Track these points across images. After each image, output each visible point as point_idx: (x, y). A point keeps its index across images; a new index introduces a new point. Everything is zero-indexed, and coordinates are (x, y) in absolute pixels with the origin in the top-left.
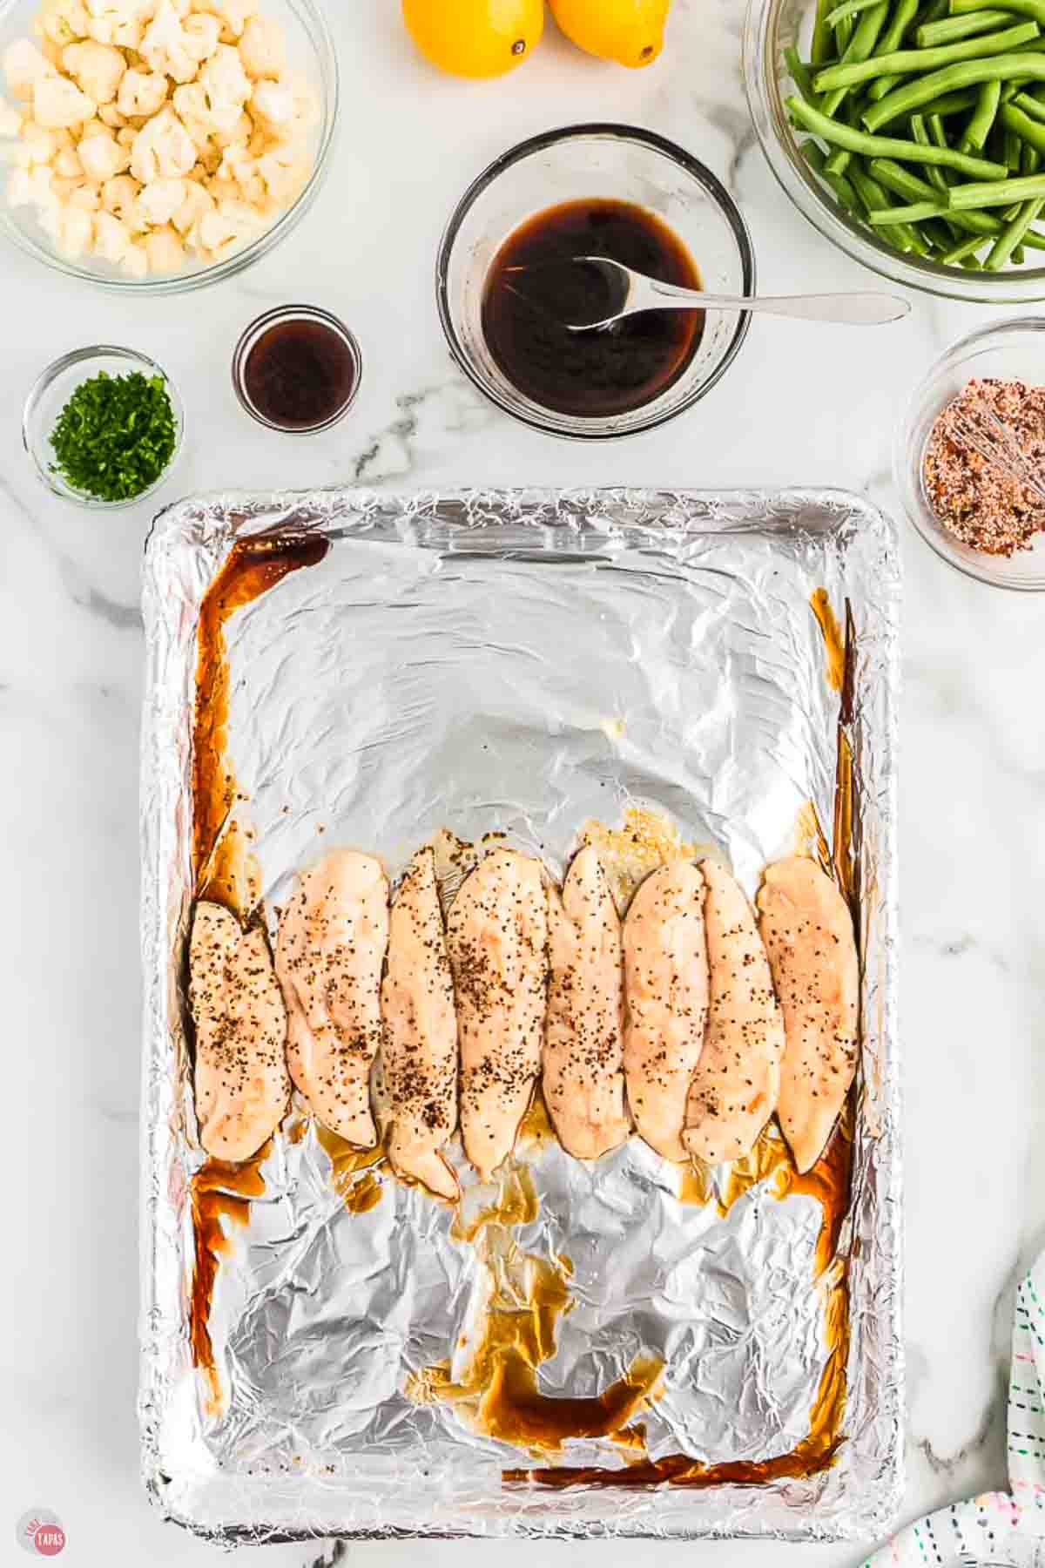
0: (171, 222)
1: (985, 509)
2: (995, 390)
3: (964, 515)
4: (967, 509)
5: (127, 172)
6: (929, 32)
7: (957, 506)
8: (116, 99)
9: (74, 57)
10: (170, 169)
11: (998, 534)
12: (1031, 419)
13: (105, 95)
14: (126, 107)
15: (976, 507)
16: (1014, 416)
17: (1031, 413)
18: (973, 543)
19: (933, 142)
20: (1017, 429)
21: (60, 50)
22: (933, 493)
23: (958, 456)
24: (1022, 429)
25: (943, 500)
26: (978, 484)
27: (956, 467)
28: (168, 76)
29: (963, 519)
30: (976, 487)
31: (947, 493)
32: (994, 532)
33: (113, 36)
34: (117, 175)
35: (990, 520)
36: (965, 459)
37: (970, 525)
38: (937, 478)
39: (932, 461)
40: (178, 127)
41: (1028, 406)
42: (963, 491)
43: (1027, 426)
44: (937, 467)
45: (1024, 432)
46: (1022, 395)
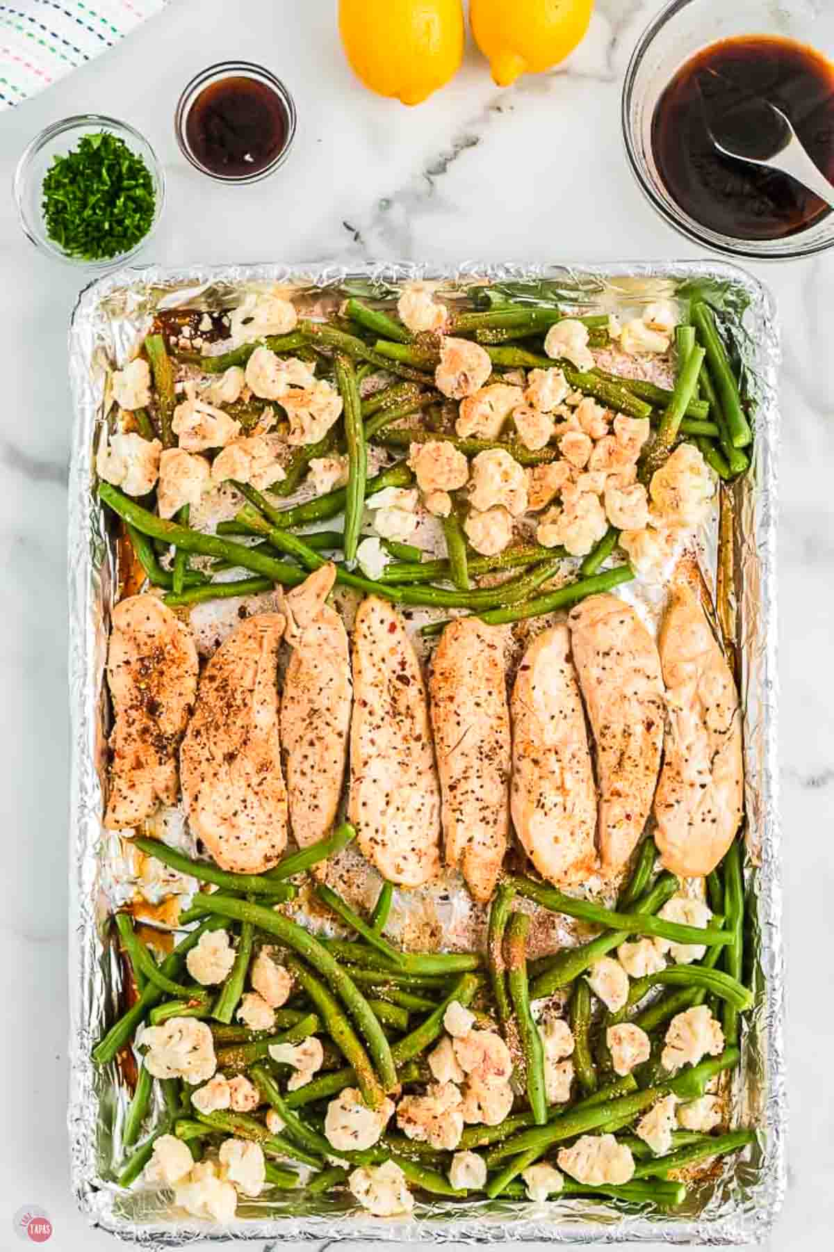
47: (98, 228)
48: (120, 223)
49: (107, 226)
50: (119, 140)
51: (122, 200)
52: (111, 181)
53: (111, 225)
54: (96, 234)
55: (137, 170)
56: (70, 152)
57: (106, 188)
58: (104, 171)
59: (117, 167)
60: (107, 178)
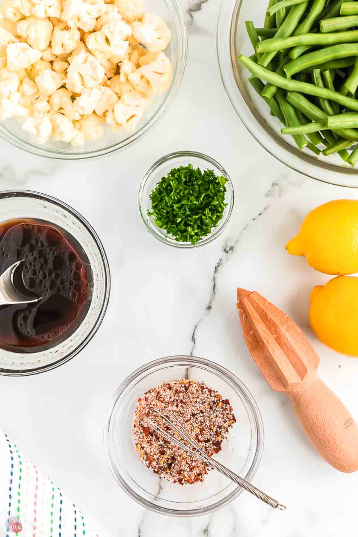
0: (94, 112)
1: (179, 458)
2: (153, 394)
3: (170, 465)
4: (170, 462)
5: (63, 87)
6: (326, 24)
7: (163, 463)
8: (50, 45)
9: (22, 28)
10: (90, 83)
11: (191, 470)
12: (182, 398)
13: (44, 45)
14: (58, 50)
15: (173, 459)
16: (172, 400)
17: (181, 394)
18: (180, 481)
19: (326, 86)
20: (177, 406)
21: (14, 25)
22: (147, 463)
23: (152, 435)
24: (180, 405)
25: (154, 463)
26: (169, 446)
27: (153, 442)
28: (79, 29)
29: (170, 468)
30: (169, 448)
31: (154, 460)
32: (188, 470)
33: (46, 12)
34: (57, 89)
35: (183, 463)
36: (156, 435)
37: (175, 471)
38: (146, 454)
39: (139, 446)
40: (90, 57)
41: (177, 392)
42: (162, 453)
43: (182, 402)
44: (143, 448)
45: (181, 406)
46: (170, 388)
47: (175, 216)
48: (186, 225)
49: (179, 220)
50: (224, 188)
51: (197, 217)
52: (202, 203)
53: (180, 223)
54: (171, 218)
55: (217, 211)
56: (199, 168)
57: (197, 203)
58: (203, 196)
59: (211, 199)
60: (201, 200)
